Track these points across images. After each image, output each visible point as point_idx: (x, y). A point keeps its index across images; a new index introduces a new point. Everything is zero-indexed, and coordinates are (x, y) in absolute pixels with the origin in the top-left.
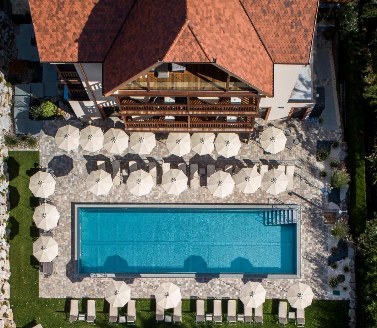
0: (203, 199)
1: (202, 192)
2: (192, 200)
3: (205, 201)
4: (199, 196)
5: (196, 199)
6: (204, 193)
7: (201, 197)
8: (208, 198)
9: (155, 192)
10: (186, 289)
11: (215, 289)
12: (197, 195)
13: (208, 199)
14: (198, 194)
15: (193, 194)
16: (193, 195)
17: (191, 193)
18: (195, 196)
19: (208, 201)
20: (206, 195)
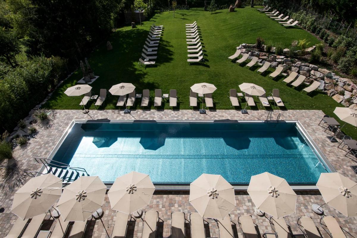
0: (165, 200)
1: (167, 210)
2: (181, 199)
3: (162, 197)
4: (171, 205)
5: (175, 201)
6: (164, 209)
7: (167, 204)
8: (158, 202)
9: (239, 212)
10: (186, 115)
11: (159, 115)
12: (173, 206)
13: (158, 200)
14: (173, 208)
15: (180, 208)
16: (180, 206)
17: (183, 209)
18: (176, 205)
19: (158, 198)
20: (161, 206)
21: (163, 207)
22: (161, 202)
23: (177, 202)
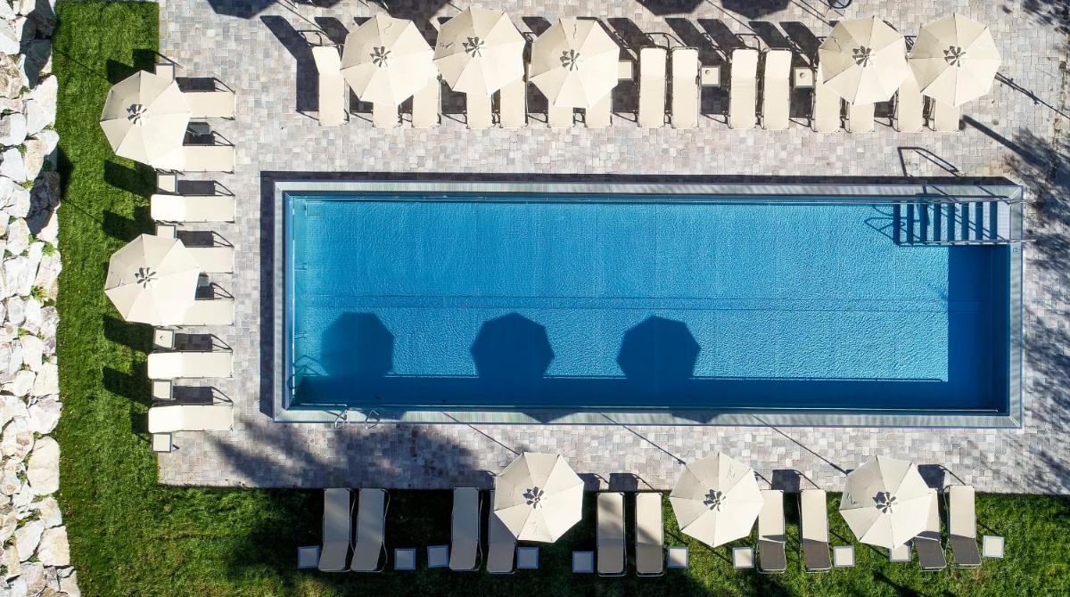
0: (699, 164)
1: (693, 141)
2: (664, 167)
4: (684, 154)
5: (675, 162)
6: (699, 145)
7: (693, 156)
8: (714, 160)
12: (679, 152)
13: (714, 164)
14: (680, 147)
15: (665, 146)
16: (666, 151)
17: (658, 143)
18: (673, 152)
20: (707, 151)
21: (703, 148)
22: (707, 158)
23: (672, 159)
